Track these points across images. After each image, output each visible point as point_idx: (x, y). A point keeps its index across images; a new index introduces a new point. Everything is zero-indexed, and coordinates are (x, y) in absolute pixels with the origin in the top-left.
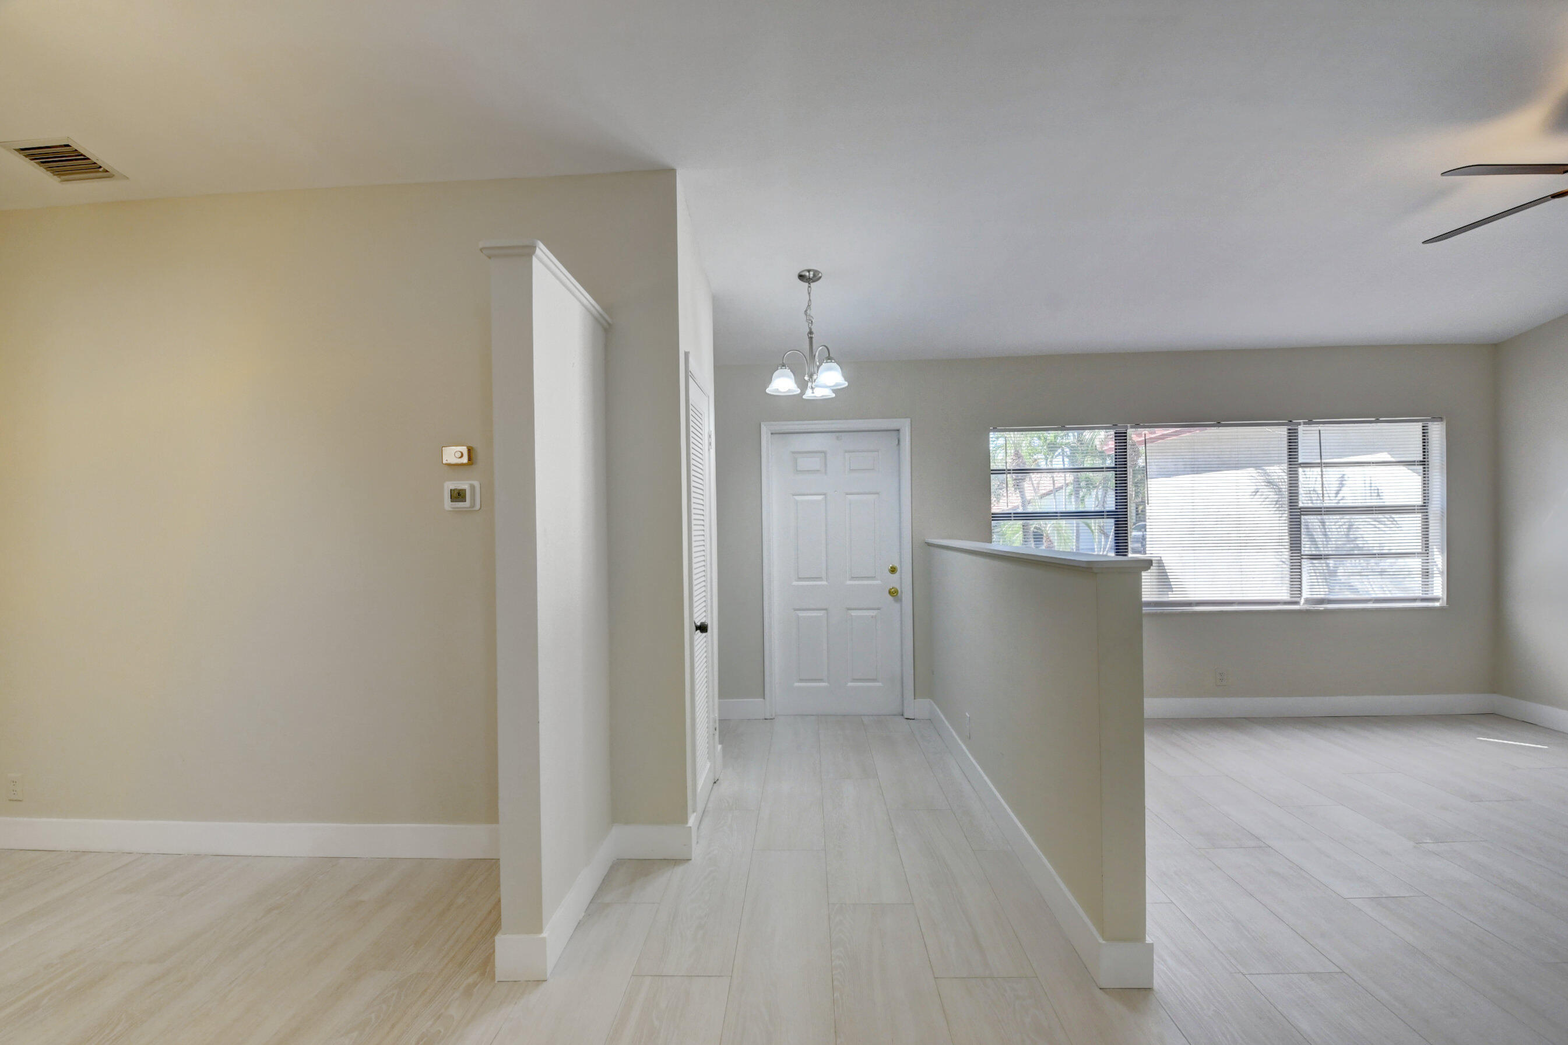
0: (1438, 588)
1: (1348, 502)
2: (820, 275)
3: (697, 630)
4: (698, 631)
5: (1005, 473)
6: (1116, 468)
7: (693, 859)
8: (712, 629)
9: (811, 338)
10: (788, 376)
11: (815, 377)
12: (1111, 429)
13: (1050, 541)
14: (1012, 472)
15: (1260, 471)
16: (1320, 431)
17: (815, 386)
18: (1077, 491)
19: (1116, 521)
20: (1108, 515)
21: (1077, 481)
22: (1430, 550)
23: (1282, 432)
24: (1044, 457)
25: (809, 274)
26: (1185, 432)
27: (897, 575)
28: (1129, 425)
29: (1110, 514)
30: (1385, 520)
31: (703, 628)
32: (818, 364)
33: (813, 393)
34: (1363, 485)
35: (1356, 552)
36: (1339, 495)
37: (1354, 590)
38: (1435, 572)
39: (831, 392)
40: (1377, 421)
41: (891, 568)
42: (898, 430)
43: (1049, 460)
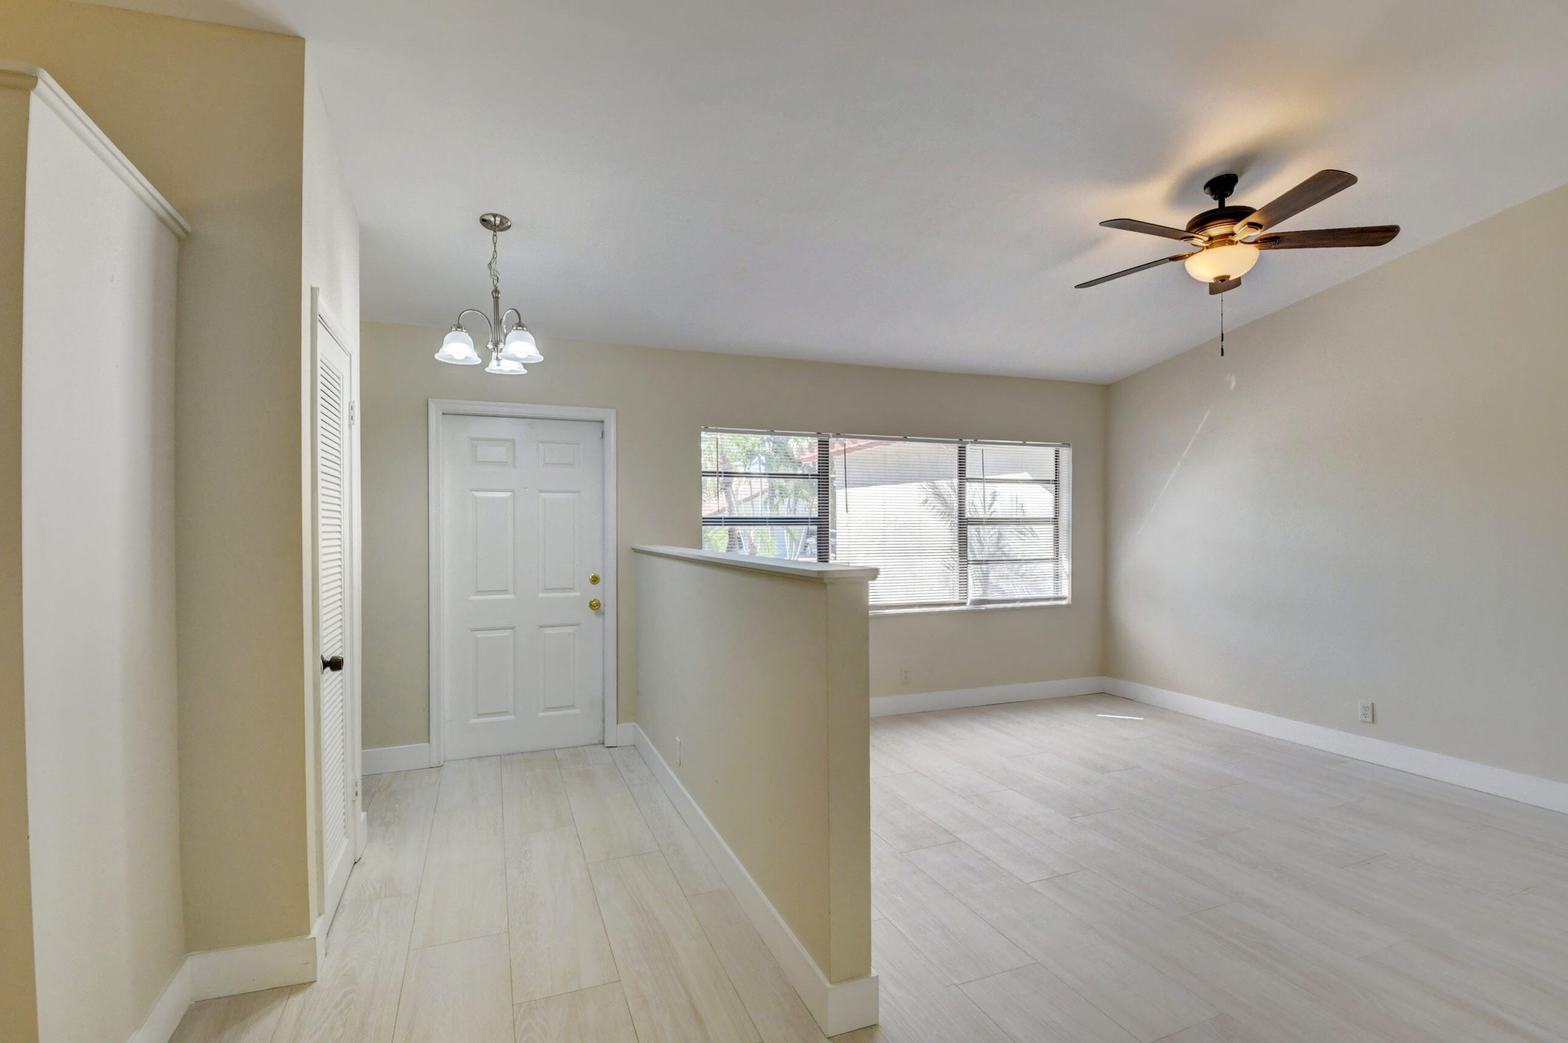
0: (1066, 590)
1: (998, 515)
2: (509, 223)
3: (324, 667)
4: (328, 669)
5: (716, 476)
6: (819, 475)
7: (319, 980)
8: (352, 665)
9: (496, 299)
10: (466, 343)
11: (501, 346)
12: (815, 437)
13: (754, 547)
14: (722, 474)
15: (930, 484)
16: (983, 450)
17: (501, 356)
18: (772, 496)
19: (818, 528)
20: (812, 522)
21: (772, 488)
22: (1060, 556)
23: (953, 449)
24: (742, 464)
25: (495, 220)
26: (878, 444)
27: (599, 586)
28: (831, 434)
29: (814, 521)
30: (1025, 530)
31: (335, 664)
32: (505, 331)
33: (498, 365)
34: (1011, 502)
35: (1004, 558)
36: (992, 508)
37: (1002, 592)
38: (1063, 578)
39: (522, 366)
40: (1024, 444)
41: (593, 577)
42: (602, 422)
43: (747, 467)
